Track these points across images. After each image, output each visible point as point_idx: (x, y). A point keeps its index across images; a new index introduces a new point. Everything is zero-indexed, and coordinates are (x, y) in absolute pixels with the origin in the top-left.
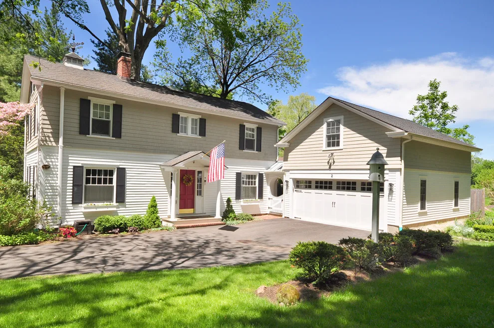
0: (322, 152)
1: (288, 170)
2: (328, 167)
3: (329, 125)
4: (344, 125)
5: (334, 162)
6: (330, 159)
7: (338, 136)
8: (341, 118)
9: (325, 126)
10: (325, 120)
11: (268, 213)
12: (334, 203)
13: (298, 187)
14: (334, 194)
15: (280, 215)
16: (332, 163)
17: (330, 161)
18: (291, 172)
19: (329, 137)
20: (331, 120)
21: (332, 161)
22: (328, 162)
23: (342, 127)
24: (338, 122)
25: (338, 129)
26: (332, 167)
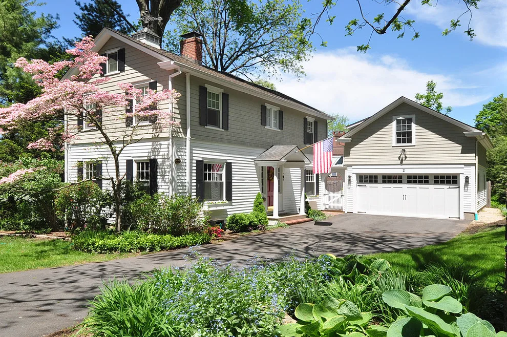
0: (391, 148)
1: (351, 166)
2: (399, 162)
3: (398, 122)
4: (416, 124)
5: (406, 158)
6: (401, 155)
7: (410, 134)
8: (413, 117)
9: (394, 123)
10: (394, 117)
11: (324, 209)
12: (405, 197)
13: (361, 181)
14: (405, 188)
15: (340, 211)
16: (404, 159)
17: (401, 157)
18: (353, 167)
19: (398, 134)
20: (401, 118)
21: (404, 156)
22: (399, 158)
23: (414, 126)
24: (410, 121)
25: (410, 127)
26: (404, 162)
